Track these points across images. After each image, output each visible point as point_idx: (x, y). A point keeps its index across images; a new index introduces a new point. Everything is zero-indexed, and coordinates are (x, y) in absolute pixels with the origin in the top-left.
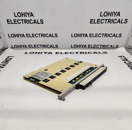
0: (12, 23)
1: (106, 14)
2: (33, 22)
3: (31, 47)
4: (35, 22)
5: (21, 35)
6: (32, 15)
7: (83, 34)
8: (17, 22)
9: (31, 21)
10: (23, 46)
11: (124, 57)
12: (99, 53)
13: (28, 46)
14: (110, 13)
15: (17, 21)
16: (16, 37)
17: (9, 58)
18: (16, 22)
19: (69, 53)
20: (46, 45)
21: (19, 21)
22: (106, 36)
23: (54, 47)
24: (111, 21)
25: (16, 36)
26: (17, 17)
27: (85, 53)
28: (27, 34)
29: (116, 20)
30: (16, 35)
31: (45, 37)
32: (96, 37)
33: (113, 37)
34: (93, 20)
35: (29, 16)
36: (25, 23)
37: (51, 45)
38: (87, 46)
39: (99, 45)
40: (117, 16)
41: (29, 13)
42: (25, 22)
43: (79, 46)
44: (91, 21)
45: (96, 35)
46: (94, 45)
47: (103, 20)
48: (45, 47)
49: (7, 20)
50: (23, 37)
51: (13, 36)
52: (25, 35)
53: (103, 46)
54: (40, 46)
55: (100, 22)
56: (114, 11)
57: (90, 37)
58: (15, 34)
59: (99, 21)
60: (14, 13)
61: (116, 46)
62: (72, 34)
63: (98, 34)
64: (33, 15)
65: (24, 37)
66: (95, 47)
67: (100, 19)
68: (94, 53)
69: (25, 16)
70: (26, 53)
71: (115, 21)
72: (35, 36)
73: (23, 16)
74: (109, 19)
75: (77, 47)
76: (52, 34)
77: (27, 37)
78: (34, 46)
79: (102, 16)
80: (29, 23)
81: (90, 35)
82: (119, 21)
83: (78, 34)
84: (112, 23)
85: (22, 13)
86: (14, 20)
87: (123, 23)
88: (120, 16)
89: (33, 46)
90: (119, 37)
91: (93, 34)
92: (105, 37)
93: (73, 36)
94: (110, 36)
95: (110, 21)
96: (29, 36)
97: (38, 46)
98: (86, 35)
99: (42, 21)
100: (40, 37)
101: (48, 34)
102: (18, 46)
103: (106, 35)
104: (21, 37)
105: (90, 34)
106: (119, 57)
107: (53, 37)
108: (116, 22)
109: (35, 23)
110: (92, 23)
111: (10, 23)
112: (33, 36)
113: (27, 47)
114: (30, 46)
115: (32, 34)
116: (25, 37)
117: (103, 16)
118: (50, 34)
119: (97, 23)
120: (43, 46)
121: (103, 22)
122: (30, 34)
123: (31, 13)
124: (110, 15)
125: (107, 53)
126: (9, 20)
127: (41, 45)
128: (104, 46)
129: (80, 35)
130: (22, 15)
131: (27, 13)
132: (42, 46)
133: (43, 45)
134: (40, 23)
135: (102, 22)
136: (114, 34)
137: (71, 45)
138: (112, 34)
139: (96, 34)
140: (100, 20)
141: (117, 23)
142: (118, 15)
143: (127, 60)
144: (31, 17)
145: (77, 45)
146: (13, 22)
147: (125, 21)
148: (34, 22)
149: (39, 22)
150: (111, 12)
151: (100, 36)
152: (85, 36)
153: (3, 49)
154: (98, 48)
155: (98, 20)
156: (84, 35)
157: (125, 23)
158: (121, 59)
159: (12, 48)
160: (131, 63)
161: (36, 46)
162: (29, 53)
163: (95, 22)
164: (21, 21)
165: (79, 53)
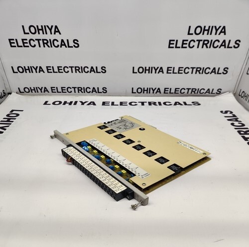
0: (18, 46)
1: (198, 30)
2: (59, 43)
3: (56, 91)
4: (63, 44)
5: (36, 69)
6: (57, 31)
7: (154, 68)
8: (28, 45)
9: (55, 42)
10: (41, 90)
11: (231, 113)
12: (185, 104)
13: (50, 90)
14: (207, 28)
15: (28, 41)
16: (26, 72)
17: (13, 113)
18: (27, 43)
19: (128, 104)
20: (84, 88)
21: (32, 41)
22: (198, 72)
23: (99, 92)
24: (208, 43)
25: (28, 71)
26: (28, 33)
27: (157, 104)
28: (47, 67)
29: (219, 41)
30: (27, 68)
31: (82, 72)
32: (179, 73)
33: (211, 73)
34: (174, 40)
35: (51, 33)
36: (44, 47)
37: (94, 88)
38: (162, 91)
39: (185, 89)
40: (219, 34)
41: (52, 26)
42: (44, 43)
43: (147, 90)
44: (170, 44)
45: (179, 70)
46: (176, 89)
47: (192, 42)
48: (83, 91)
49: (10, 40)
50: (39, 72)
51: (21, 70)
52: (45, 69)
53: (192, 91)
54: (73, 90)
55: (187, 46)
56: (214, 25)
57: (167, 73)
58: (25, 67)
59: (186, 44)
60: (23, 26)
61: (218, 91)
62: (133, 68)
63: (183, 68)
64: (59, 31)
65: (41, 72)
66: (178, 92)
67: (187, 40)
68: (176, 104)
69: (45, 33)
70: (46, 103)
71: (216, 44)
72: (63, 71)
73: (41, 32)
74: (204, 41)
75: (144, 93)
76: (97, 67)
77: (48, 72)
78: (62, 90)
79: (192, 34)
80: (51, 47)
81: (168, 70)
82: (224, 44)
84: (210, 47)
85: (37, 26)
86: (23, 40)
87: (231, 47)
88: (225, 34)
89: (60, 90)
90: (223, 73)
91: (174, 68)
92: (196, 73)
93: (136, 70)
94: (207, 72)
95: (206, 44)
96: (52, 71)
97: (69, 89)
98: (161, 70)
99: (76, 42)
100: (72, 72)
101: (88, 68)
102: (32, 90)
103: (199, 69)
104: (36, 72)
105: (168, 68)
106: (222, 112)
107: (97, 72)
108: (218, 46)
109: (63, 47)
110: (173, 47)
111: (15, 46)
112: (60, 71)
113: (47, 91)
114: (54, 90)
115: (58, 67)
116: (44, 72)
117: (194, 34)
118: (92, 68)
119: (182, 47)
120: (78, 90)
121: (193, 46)
122: (53, 67)
123: (56, 27)
124: (206, 32)
125: (199, 104)
126: (13, 40)
127: (74, 88)
128: (194, 90)
129: (149, 70)
130: (39, 30)
131: (47, 28)
132: (76, 89)
133: (78, 88)
134: (72, 47)
135: (191, 46)
136: (214, 69)
137: (133, 88)
138: (210, 69)
139: (179, 68)
140: (188, 42)
141: (220, 47)
142: (223, 32)
143: (236, 120)
144: (55, 34)
145: (144, 88)
146: (20, 43)
147: (236, 43)
148: (62, 45)
149: (71, 44)
150: (209, 27)
151: (186, 72)
152: (158, 71)
153: (3, 94)
154: (182, 94)
155: (183, 41)
156: (156, 70)
157: (234, 47)
158: (225, 117)
159: (20, 92)
160: (243, 125)
161: (66, 89)
162: (51, 103)
163: (178, 46)
164: (36, 43)
165: (146, 104)
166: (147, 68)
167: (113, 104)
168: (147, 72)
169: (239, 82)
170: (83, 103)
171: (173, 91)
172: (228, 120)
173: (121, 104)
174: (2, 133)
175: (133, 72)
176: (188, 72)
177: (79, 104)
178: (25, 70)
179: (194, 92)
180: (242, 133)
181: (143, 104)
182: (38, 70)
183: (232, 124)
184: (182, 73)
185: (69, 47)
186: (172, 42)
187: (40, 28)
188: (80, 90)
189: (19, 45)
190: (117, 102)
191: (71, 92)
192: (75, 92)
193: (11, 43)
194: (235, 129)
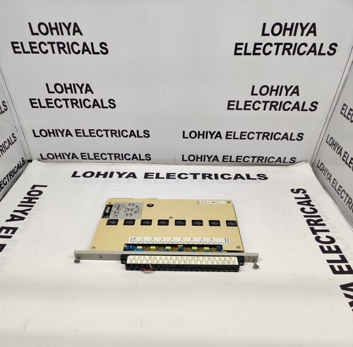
0: (41, 107)
1: (264, 90)
2: (91, 103)
3: (87, 157)
4: (96, 104)
5: (62, 133)
6: (89, 89)
7: (210, 132)
8: (53, 105)
9: (86, 102)
10: (68, 156)
11: (304, 192)
12: (248, 177)
13: (79, 156)
14: (275, 88)
15: (53, 101)
16: (50, 136)
17: (35, 189)
18: (52, 103)
20: (122, 154)
21: (58, 102)
22: (265, 138)
23: (140, 160)
24: (277, 105)
25: (52, 135)
26: (53, 92)
28: (76, 130)
29: (290, 103)
30: (51, 131)
31: (120, 137)
32: (241, 138)
33: (282, 139)
34: (234, 101)
35: (82, 93)
36: (73, 107)
37: (134, 155)
38: (220, 158)
39: (249, 157)
40: (291, 95)
41: (83, 85)
42: (72, 104)
43: (201, 158)
44: (229, 105)
45: (241, 135)
46: (238, 157)
47: (257, 103)
48: (121, 157)
49: (31, 100)
50: (66, 136)
51: (44, 133)
52: (73, 133)
53: (258, 160)
54: (108, 156)
55: (251, 107)
56: (284, 85)
57: (227, 138)
58: (48, 130)
59: (250, 105)
60: (47, 84)
61: (291, 159)
62: (184, 132)
63: (246, 132)
64: (91, 90)
65: (69, 136)
66: (240, 160)
67: (251, 102)
68: (236, 177)
69: (74, 92)
71: (287, 106)
72: (95, 134)
73: (69, 90)
74: (272, 102)
75: (197, 161)
76: (138, 131)
77: (77, 136)
78: (95, 156)
79: (257, 95)
80: (82, 107)
81: (227, 135)
82: (297, 106)
83: (199, 132)
84: (279, 110)
85: (65, 84)
86: (47, 100)
87: (307, 110)
88: (298, 95)
89: (92, 156)
90: (297, 139)
91: (235, 133)
92: (263, 139)
93: (187, 135)
94: (277, 138)
95: (275, 106)
96: (82, 134)
97: (103, 156)
98: (219, 135)
99: (112, 102)
100: (107, 136)
101: (127, 131)
102: (57, 156)
103: (266, 134)
104: (63, 136)
105: (227, 132)
106: (292, 190)
107: (138, 137)
108: (289, 108)
109: (96, 107)
110: (233, 109)
111: (37, 107)
112: (92, 135)
113: (76, 157)
114: (84, 156)
115: (90, 130)
116: (72, 136)
117: (259, 94)
118: (132, 131)
119: (245, 109)
120: (115, 157)
121: (259, 108)
122: (83, 130)
123: (88, 85)
124: (274, 93)
125: (266, 178)
126: (35, 99)
127: (110, 154)
128: (261, 158)
129: (205, 135)
130: (66, 88)
131: (76, 86)
132: (113, 156)
133: (115, 154)
134: (107, 108)
135: (256, 107)
136: (286, 134)
137: (183, 156)
138: (280, 134)
139: (242, 133)
140: (252, 104)
141: (292, 110)
142: (295, 93)
143: (309, 203)
144: (86, 93)
145: (197, 156)
146: (44, 103)
147: (312, 105)
148: (94, 105)
149: (106, 104)
150: (278, 86)
151: (250, 137)
152: (214, 136)
153: (22, 163)
154: (246, 163)
155: (246, 102)
156: (212, 135)
157: (310, 110)
158: (296, 198)
159: (42, 159)
160: (315, 211)
161: (99, 155)
162: (81, 175)
163: (239, 107)
164: (63, 103)
165: (199, 177)
166: (201, 133)
167: (158, 176)
168: (201, 137)
169: (317, 151)
170: (120, 175)
171: (234, 159)
172: (299, 203)
173: (168, 176)
174: (23, 219)
175: (184, 137)
176: (253, 138)
177: (116, 175)
178: (48, 133)
179: (261, 161)
180: (312, 222)
181: (195, 176)
182: (65, 134)
183: (302, 210)
184: (245, 139)
185: (103, 107)
186: (231, 103)
187: (68, 86)
188: (117, 156)
189: (42, 105)
190: (163, 175)
191: (106, 158)
192: (111, 159)
193: (32, 103)
194: (305, 216)
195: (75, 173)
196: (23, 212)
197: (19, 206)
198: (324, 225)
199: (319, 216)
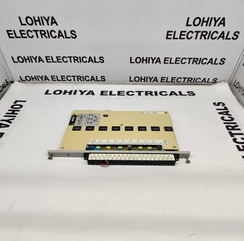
1: (197, 22)
2: (57, 34)
3: (56, 79)
4: (60, 34)
5: (35, 59)
6: (54, 21)
7: (152, 58)
8: (26, 35)
9: (53, 33)
10: (42, 78)
11: (224, 104)
12: (181, 94)
13: (50, 78)
14: (206, 20)
15: (25, 32)
16: (26, 62)
17: (17, 103)
18: (25, 34)
20: (83, 76)
21: (29, 32)
22: (195, 62)
23: (97, 81)
24: (206, 34)
25: (27, 61)
26: (25, 25)
27: (154, 94)
28: (46, 57)
29: (217, 33)
30: (26, 58)
31: (81, 62)
32: (176, 63)
33: (208, 64)
34: (172, 32)
35: (48, 25)
36: (42, 37)
37: (92, 77)
38: (159, 80)
39: (181, 78)
40: (218, 26)
41: (49, 18)
42: (41, 34)
43: (144, 79)
44: (168, 35)
45: (176, 60)
46: (172, 78)
47: (191, 33)
48: (82, 79)
49: (8, 31)
50: (39, 62)
51: (21, 60)
52: (44, 60)
53: (188, 80)
54: (72, 78)
55: (185, 37)
56: (213, 17)
57: (165, 63)
58: (24, 57)
59: (184, 35)
60: (19, 18)
61: (214, 80)
62: (131, 58)
63: (180, 58)
64: (55, 22)
65: (41, 62)
66: (174, 81)
67: (185, 32)
68: (171, 94)
69: (42, 24)
71: (215, 35)
72: (62, 61)
73: (38, 23)
74: (203, 32)
75: (141, 81)
76: (95, 58)
77: (48, 62)
78: (62, 78)
79: (191, 25)
80: (49, 38)
81: (165, 60)
82: (222, 35)
83: (143, 58)
84: (208, 38)
85: (34, 17)
86: (20, 31)
87: (230, 39)
88: (224, 26)
89: (60, 78)
90: (220, 63)
91: (171, 58)
92: (193, 63)
93: (133, 60)
94: (204, 62)
95: (204, 36)
96: (51, 60)
97: (69, 78)
98: (158, 60)
99: (73, 32)
100: (71, 62)
101: (86, 58)
102: (33, 78)
103: (196, 60)
104: (36, 62)
105: (165, 58)
106: (214, 104)
107: (95, 62)
108: (216, 37)
109: (61, 37)
110: (171, 38)
111: (13, 37)
112: (59, 61)
113: (48, 79)
114: (54, 78)
115: (57, 57)
116: (43, 62)
117: (192, 25)
118: (90, 58)
119: (180, 38)
120: (78, 79)
121: (192, 37)
122: (52, 57)
123: (53, 18)
124: (205, 24)
125: (194, 95)
126: (11, 31)
127: (74, 77)
128: (190, 79)
129: (147, 60)
130: (35, 21)
131: (43, 19)
132: (76, 78)
133: (78, 76)
134: (70, 38)
135: (189, 37)
136: (211, 59)
137: (130, 77)
138: (207, 59)
139: (176, 58)
140: (186, 34)
141: (218, 39)
142: (222, 24)
143: (227, 113)
144: (52, 25)
145: (141, 77)
146: (18, 34)
147: (235, 34)
148: (59, 36)
150: (209, 18)
151: (183, 62)
152: (155, 61)
153: (6, 83)
154: (179, 83)
155: (181, 32)
156: (153, 60)
157: (233, 38)
158: (217, 109)
159: (21, 80)
160: (233, 119)
161: (66, 77)
162: (52, 93)
163: (175, 37)
164: (34, 33)
165: (143, 94)
166: (145, 59)
167: (111, 93)
168: (145, 62)
169: (235, 73)
170: (82, 93)
171: (169, 80)
172: (220, 113)
173: (119, 93)
174: (8, 126)
175: (131, 62)
176: (185, 63)
177: (78, 93)
178: (25, 60)
179: (190, 81)
180: (230, 128)
181: (139, 93)
182: (37, 60)
183: (222, 118)
184: (179, 63)
185: (67, 38)
186: (169, 33)
187: (37, 19)
189: (17, 36)
190: (115, 92)
191: (71, 80)
192: (74, 80)
193: (9, 34)
194: (225, 123)
195: (48, 91)
196: (8, 121)
197: (5, 116)
198: (239, 129)
199: (235, 123)
